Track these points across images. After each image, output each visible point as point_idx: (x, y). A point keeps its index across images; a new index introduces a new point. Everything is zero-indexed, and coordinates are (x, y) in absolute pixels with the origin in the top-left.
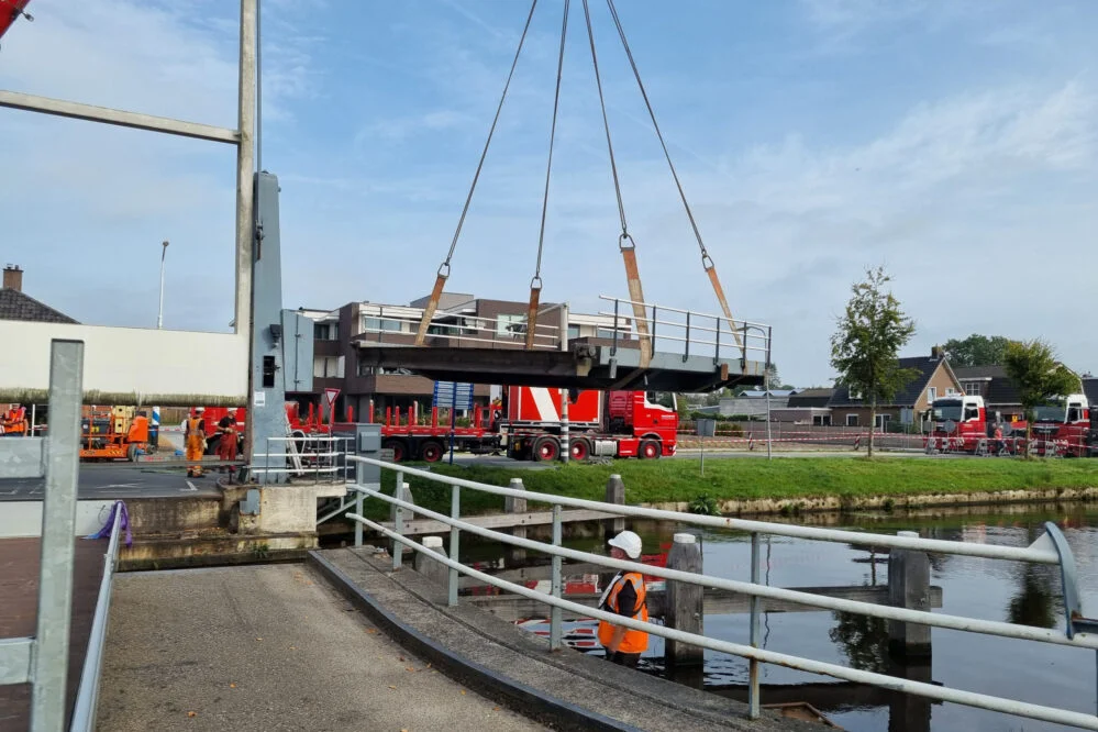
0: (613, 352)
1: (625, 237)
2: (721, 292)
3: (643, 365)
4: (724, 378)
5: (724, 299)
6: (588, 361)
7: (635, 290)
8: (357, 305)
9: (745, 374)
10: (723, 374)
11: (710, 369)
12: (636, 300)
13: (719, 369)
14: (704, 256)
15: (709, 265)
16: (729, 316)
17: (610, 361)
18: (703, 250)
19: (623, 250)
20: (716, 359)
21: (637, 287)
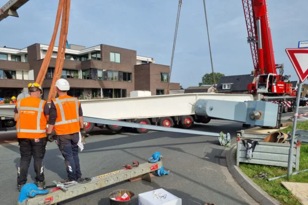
8: (39, 45)
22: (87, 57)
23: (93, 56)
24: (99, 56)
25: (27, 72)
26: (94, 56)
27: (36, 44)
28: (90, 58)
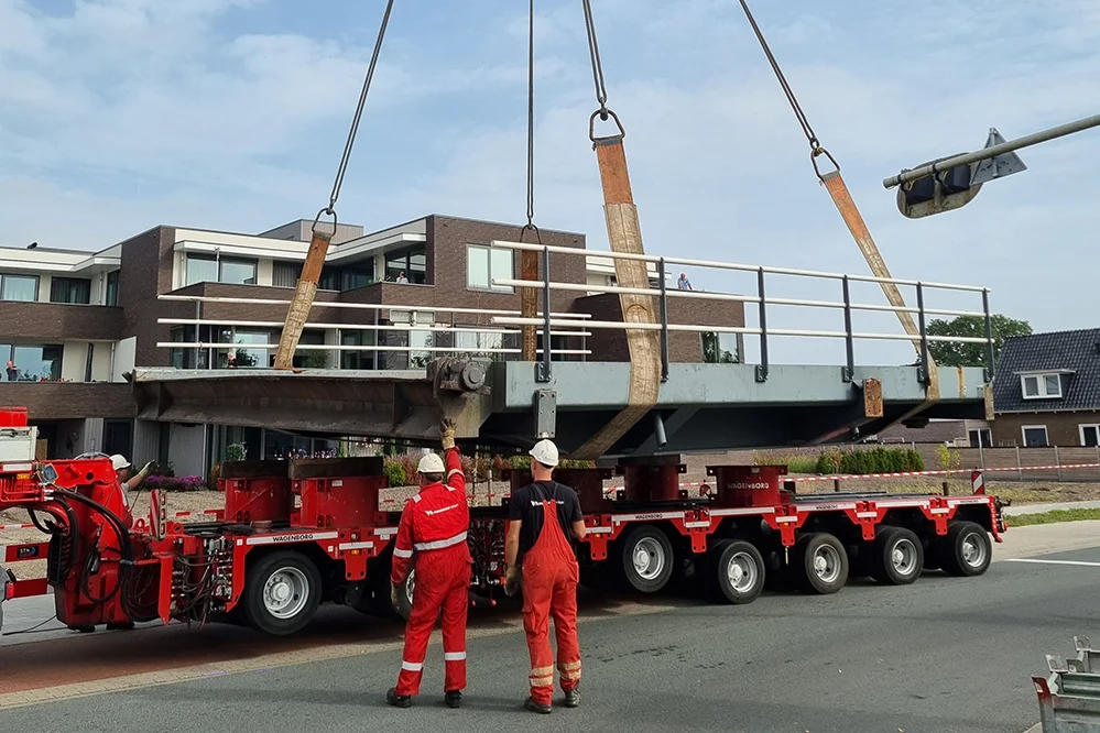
0: (543, 375)
1: (604, 117)
2: (860, 221)
3: (643, 398)
4: (874, 410)
5: (865, 233)
6: (473, 400)
7: (623, 228)
8: (171, 231)
9: (931, 397)
10: (867, 404)
11: (837, 392)
12: (625, 249)
13: (857, 392)
14: (816, 153)
15: (826, 167)
16: (883, 271)
17: (536, 396)
18: (813, 140)
19: (598, 143)
20: (848, 371)
21: (627, 218)
22: (370, 273)
23: (391, 264)
24: (418, 263)
25: (110, 349)
26: (399, 264)
27: (159, 228)
28: (379, 275)
